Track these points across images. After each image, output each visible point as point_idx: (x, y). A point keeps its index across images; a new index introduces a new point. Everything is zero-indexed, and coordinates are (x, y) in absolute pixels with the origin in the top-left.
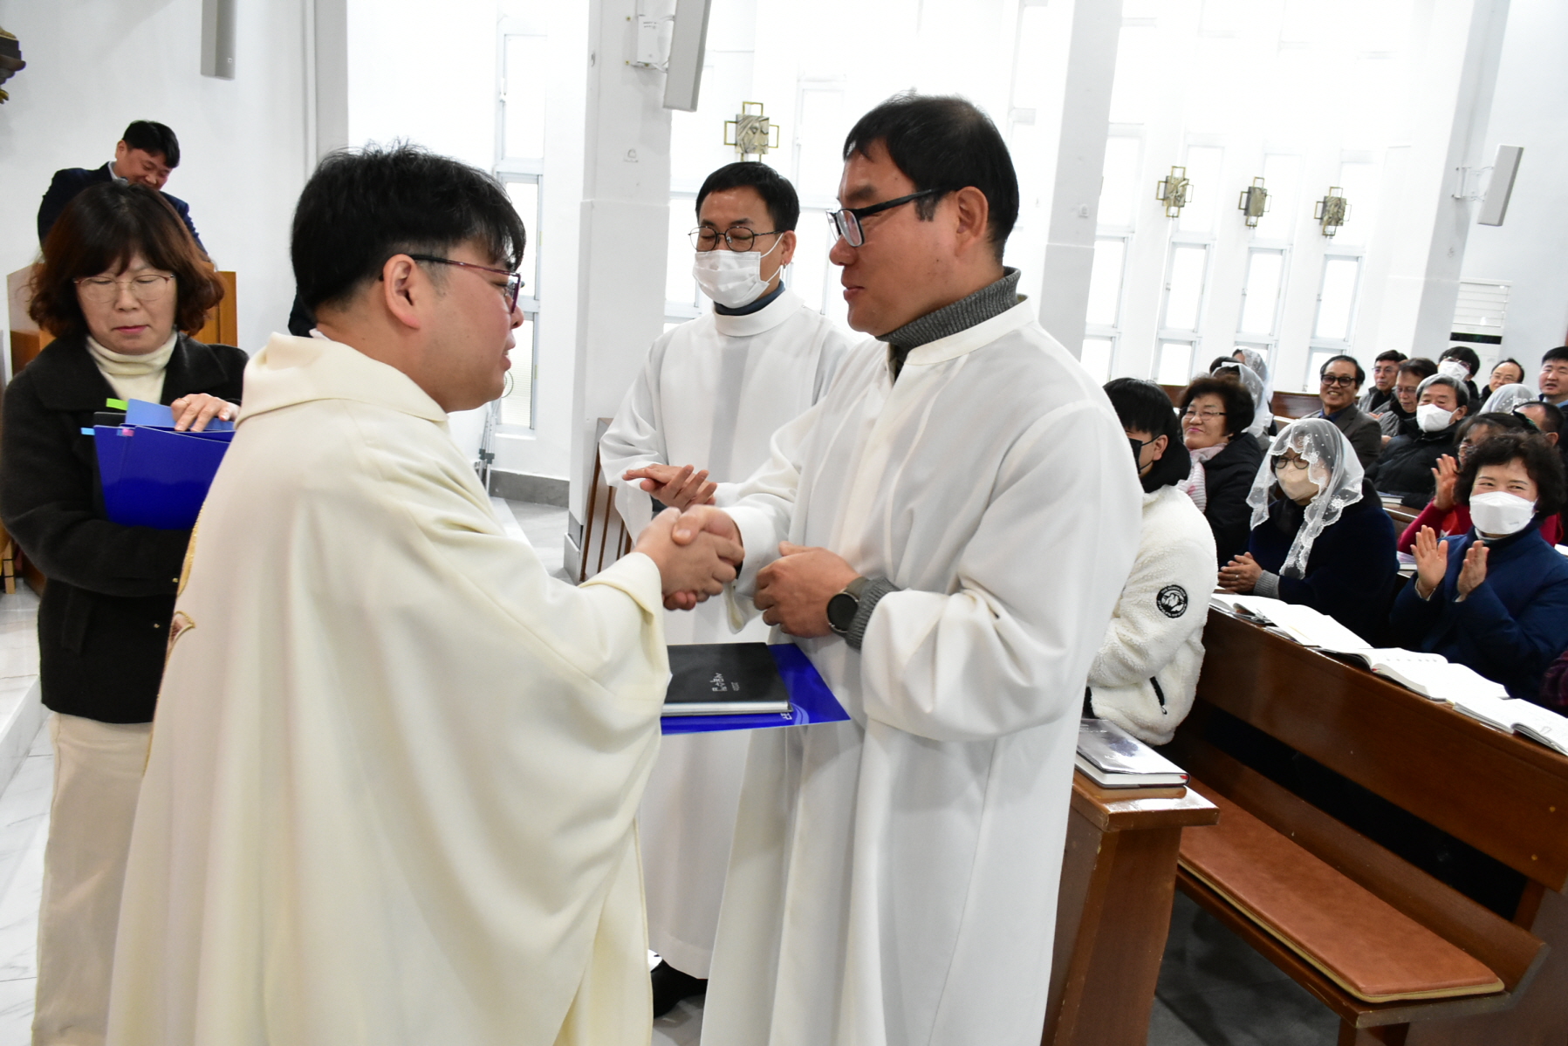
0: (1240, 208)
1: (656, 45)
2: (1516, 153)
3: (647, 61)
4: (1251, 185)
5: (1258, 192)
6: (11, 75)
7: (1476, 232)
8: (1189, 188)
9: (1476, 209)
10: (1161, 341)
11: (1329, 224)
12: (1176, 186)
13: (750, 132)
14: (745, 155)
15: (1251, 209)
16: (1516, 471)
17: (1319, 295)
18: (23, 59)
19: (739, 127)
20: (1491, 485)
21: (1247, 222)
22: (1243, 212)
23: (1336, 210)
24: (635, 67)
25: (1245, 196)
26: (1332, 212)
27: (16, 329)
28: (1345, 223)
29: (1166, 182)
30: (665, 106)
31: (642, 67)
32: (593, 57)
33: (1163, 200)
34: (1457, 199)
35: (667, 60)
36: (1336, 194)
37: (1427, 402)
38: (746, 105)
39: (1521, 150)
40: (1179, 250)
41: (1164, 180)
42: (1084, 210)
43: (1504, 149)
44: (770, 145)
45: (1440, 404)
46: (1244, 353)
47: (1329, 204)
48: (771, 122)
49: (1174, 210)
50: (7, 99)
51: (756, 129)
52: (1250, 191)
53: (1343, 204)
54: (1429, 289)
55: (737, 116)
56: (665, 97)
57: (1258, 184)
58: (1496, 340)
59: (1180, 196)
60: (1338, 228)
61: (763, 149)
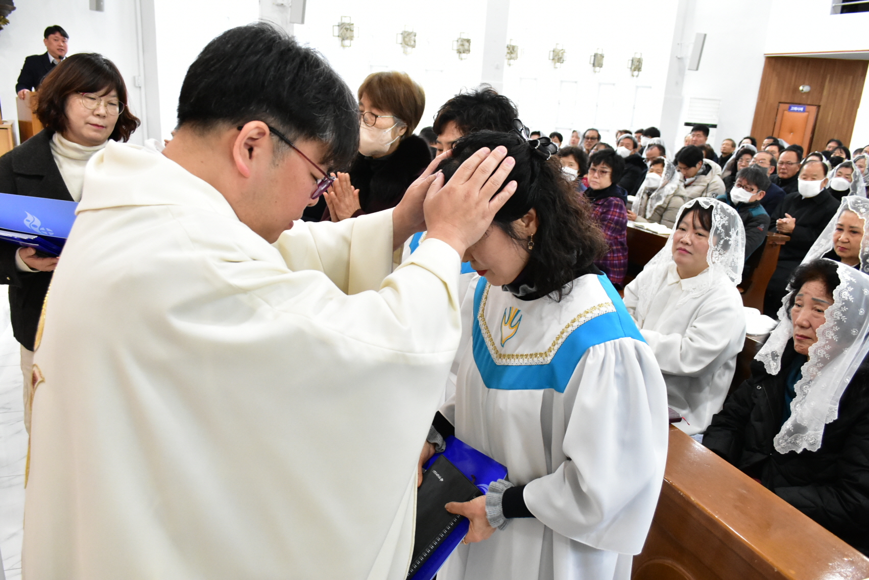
0: (590, 63)
2: (703, 36)
3: (282, 3)
4: (596, 52)
5: (599, 56)
6: (10, 12)
7: (687, 72)
8: (565, 54)
9: (687, 62)
11: (635, 70)
12: (558, 53)
13: (345, 30)
14: (343, 41)
15: (596, 64)
16: (570, 159)
17: (634, 106)
18: (15, 5)
19: (340, 28)
21: (594, 70)
22: (592, 65)
23: (638, 64)
24: (277, 4)
25: (593, 58)
26: (637, 66)
27: (21, 120)
28: (642, 70)
29: (554, 51)
30: (291, 22)
31: (280, 5)
32: (259, 1)
33: (553, 59)
34: (679, 58)
35: (290, 2)
36: (638, 56)
38: (343, 18)
39: (705, 35)
40: (564, 84)
41: (552, 50)
42: (498, 65)
43: (698, 35)
44: (355, 35)
47: (634, 61)
48: (354, 25)
49: (558, 64)
50: (9, 23)
51: (348, 29)
52: (595, 55)
53: (642, 61)
54: (666, 101)
55: (339, 23)
56: (290, 17)
57: (600, 52)
59: (561, 58)
60: (640, 72)
61: (351, 38)
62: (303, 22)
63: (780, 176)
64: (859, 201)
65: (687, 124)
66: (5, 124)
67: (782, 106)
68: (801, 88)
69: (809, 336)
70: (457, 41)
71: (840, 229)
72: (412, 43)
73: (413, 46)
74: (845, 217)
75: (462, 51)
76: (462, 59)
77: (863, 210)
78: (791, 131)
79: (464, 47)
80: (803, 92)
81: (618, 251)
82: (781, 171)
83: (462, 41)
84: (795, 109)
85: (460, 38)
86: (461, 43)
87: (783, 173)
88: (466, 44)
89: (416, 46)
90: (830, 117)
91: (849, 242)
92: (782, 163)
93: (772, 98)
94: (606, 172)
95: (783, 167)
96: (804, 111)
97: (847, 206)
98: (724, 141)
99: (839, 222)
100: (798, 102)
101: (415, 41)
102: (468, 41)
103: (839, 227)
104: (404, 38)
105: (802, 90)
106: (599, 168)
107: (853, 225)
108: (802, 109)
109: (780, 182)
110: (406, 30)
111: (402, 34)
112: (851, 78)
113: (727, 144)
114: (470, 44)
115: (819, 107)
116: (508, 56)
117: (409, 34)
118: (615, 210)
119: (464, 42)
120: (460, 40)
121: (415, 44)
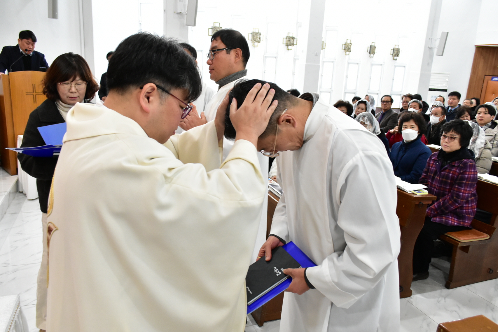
0: (368, 52)
1: (183, 7)
2: (446, 33)
3: (181, 12)
4: (371, 45)
5: (373, 47)
7: (435, 57)
8: (352, 46)
9: (435, 51)
10: (345, 93)
11: (395, 56)
12: (348, 46)
15: (371, 52)
16: (412, 123)
17: (393, 78)
19: (213, 30)
20: (406, 127)
21: (370, 56)
22: (369, 53)
23: (397, 52)
24: (177, 13)
25: (369, 48)
26: (396, 53)
28: (400, 56)
29: (345, 44)
30: (187, 25)
31: (179, 13)
32: (165, 11)
33: (345, 49)
34: (430, 48)
35: (186, 11)
36: (397, 47)
37: (411, 107)
38: (215, 24)
39: (448, 33)
40: (350, 65)
42: (317, 53)
43: (443, 33)
45: (414, 108)
46: (369, 96)
47: (395, 50)
49: (348, 53)
52: (371, 47)
53: (399, 50)
54: (422, 75)
55: (212, 27)
56: (186, 22)
57: (373, 44)
58: (446, 90)
59: (349, 49)
62: (195, 25)
65: (430, 90)
67: (487, 78)
70: (286, 38)
72: (258, 39)
73: (259, 42)
75: (289, 45)
76: (289, 50)
78: (493, 93)
79: (290, 42)
81: (472, 201)
83: (289, 38)
84: (496, 79)
85: (288, 36)
86: (289, 39)
88: (292, 40)
89: (261, 42)
93: (481, 73)
94: (455, 138)
98: (464, 101)
100: (497, 75)
101: (260, 39)
102: (293, 38)
104: (253, 36)
106: (448, 135)
110: (254, 31)
111: (252, 34)
114: (294, 40)
117: (257, 34)
118: (471, 170)
119: (290, 39)
120: (288, 37)
121: (260, 41)
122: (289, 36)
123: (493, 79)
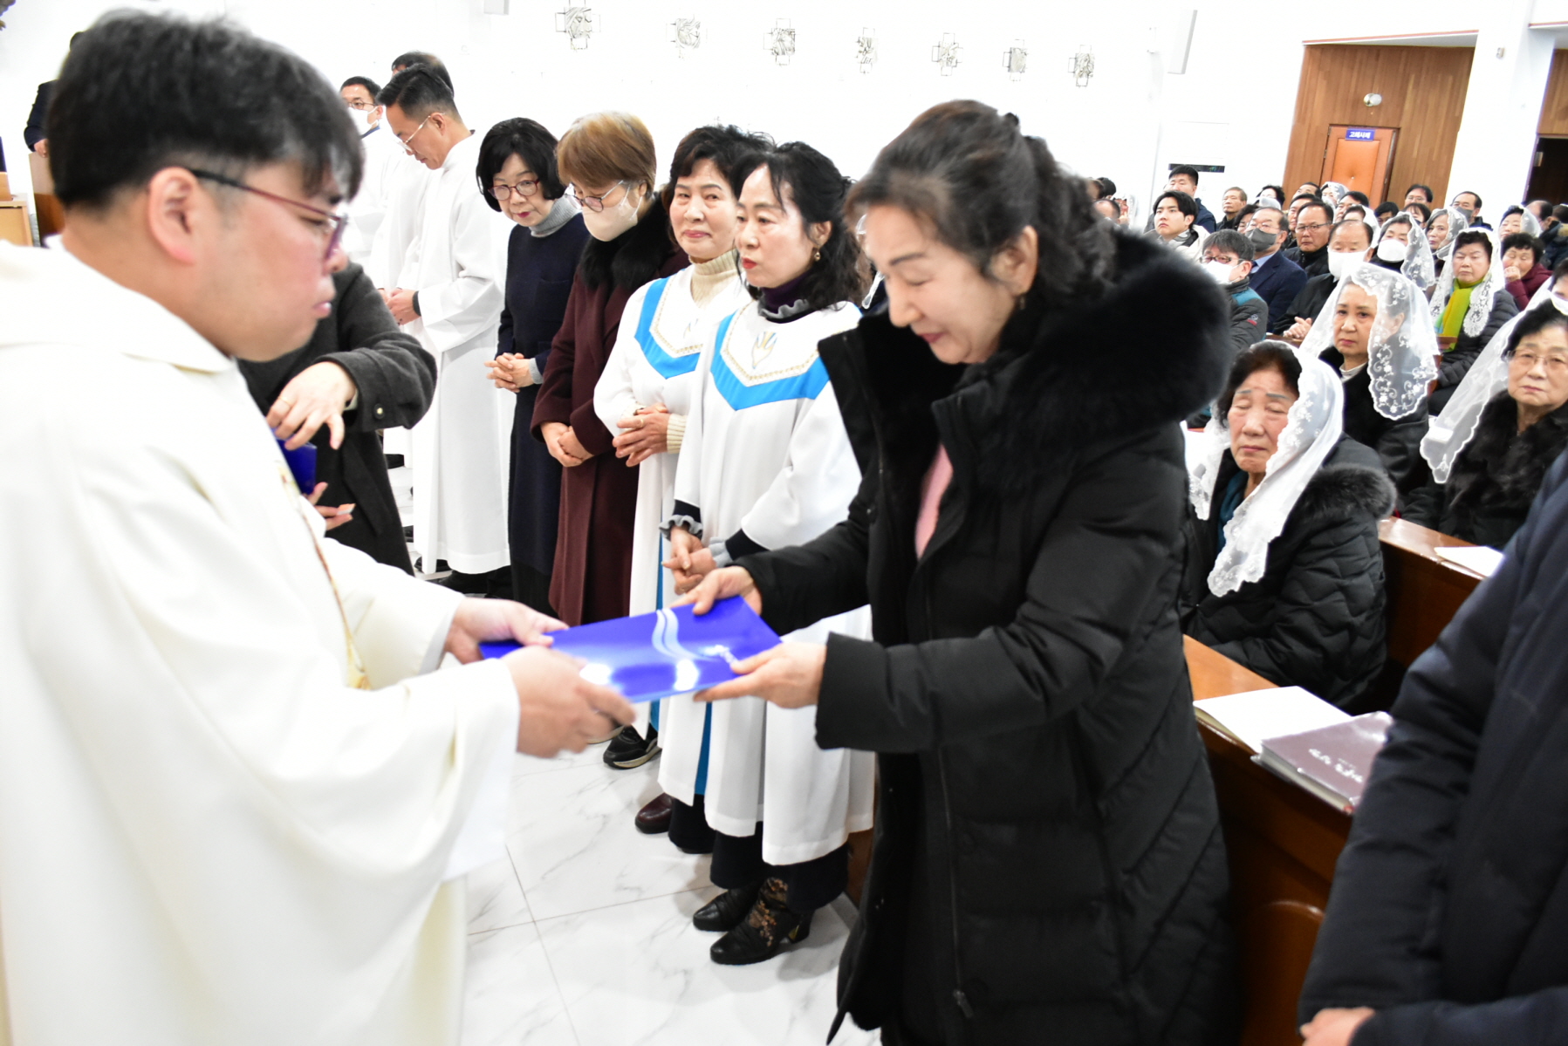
0: (1003, 66)
2: (1191, 14)
4: (1012, 45)
5: (1018, 51)
7: (1167, 77)
8: (959, 51)
9: (1167, 61)
11: (1081, 76)
12: (947, 50)
13: (576, 21)
14: (574, 40)
15: (1013, 67)
19: (567, 17)
21: (1011, 77)
22: (1006, 68)
23: (1086, 64)
25: (1007, 56)
28: (1093, 75)
29: (939, 46)
30: (485, 13)
33: (939, 61)
34: (1152, 54)
36: (1085, 51)
39: (1196, 12)
41: (937, 44)
43: (1183, 11)
44: (593, 29)
47: (1079, 60)
48: (592, 11)
49: (948, 70)
51: (581, 18)
52: (1012, 52)
53: (1092, 59)
55: (565, 8)
56: (485, 5)
57: (1019, 46)
58: (1221, 169)
59: (952, 58)
60: (1090, 79)
61: (588, 34)
62: (506, 11)
63: (1303, 248)
64: (1365, 271)
66: (15, 200)
67: (1336, 131)
68: (1366, 99)
69: (1264, 446)
70: (772, 34)
71: (1343, 312)
72: (694, 39)
73: (696, 46)
74: (1348, 294)
75: (780, 52)
76: (780, 65)
77: (1372, 282)
78: (1352, 174)
79: (784, 43)
80: (1370, 105)
82: (1303, 240)
83: (780, 33)
84: (1357, 135)
85: (776, 28)
86: (779, 37)
87: (1306, 243)
88: (788, 39)
89: (700, 45)
90: (1418, 147)
91: (1356, 331)
92: (1303, 227)
93: (1319, 117)
95: (1306, 233)
96: (1372, 138)
97: (1350, 277)
99: (1342, 301)
100: (1362, 123)
101: (698, 36)
102: (791, 33)
103: (1341, 309)
104: (679, 31)
105: (1369, 103)
107: (1362, 304)
108: (1368, 135)
109: (1304, 259)
110: (682, 16)
111: (675, 24)
112: (1451, 78)
113: (1233, 197)
114: (794, 38)
115: (1398, 130)
116: (861, 55)
117: (687, 24)
119: (783, 35)
120: (776, 32)
121: (699, 42)
122: (779, 27)
123: (1351, 136)
